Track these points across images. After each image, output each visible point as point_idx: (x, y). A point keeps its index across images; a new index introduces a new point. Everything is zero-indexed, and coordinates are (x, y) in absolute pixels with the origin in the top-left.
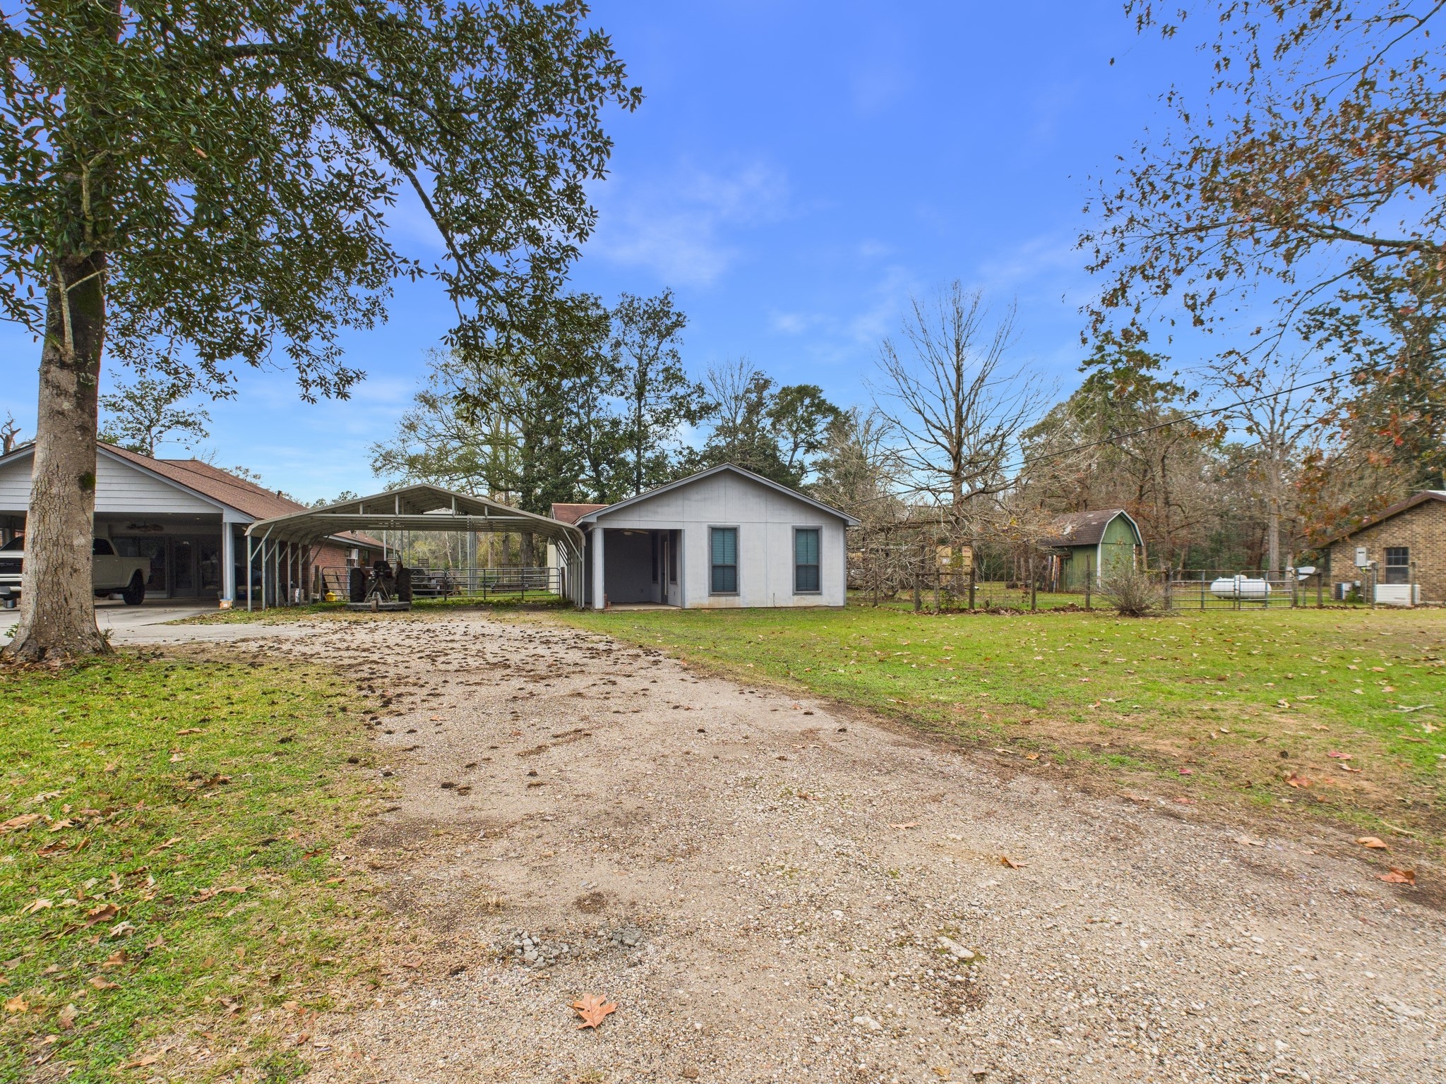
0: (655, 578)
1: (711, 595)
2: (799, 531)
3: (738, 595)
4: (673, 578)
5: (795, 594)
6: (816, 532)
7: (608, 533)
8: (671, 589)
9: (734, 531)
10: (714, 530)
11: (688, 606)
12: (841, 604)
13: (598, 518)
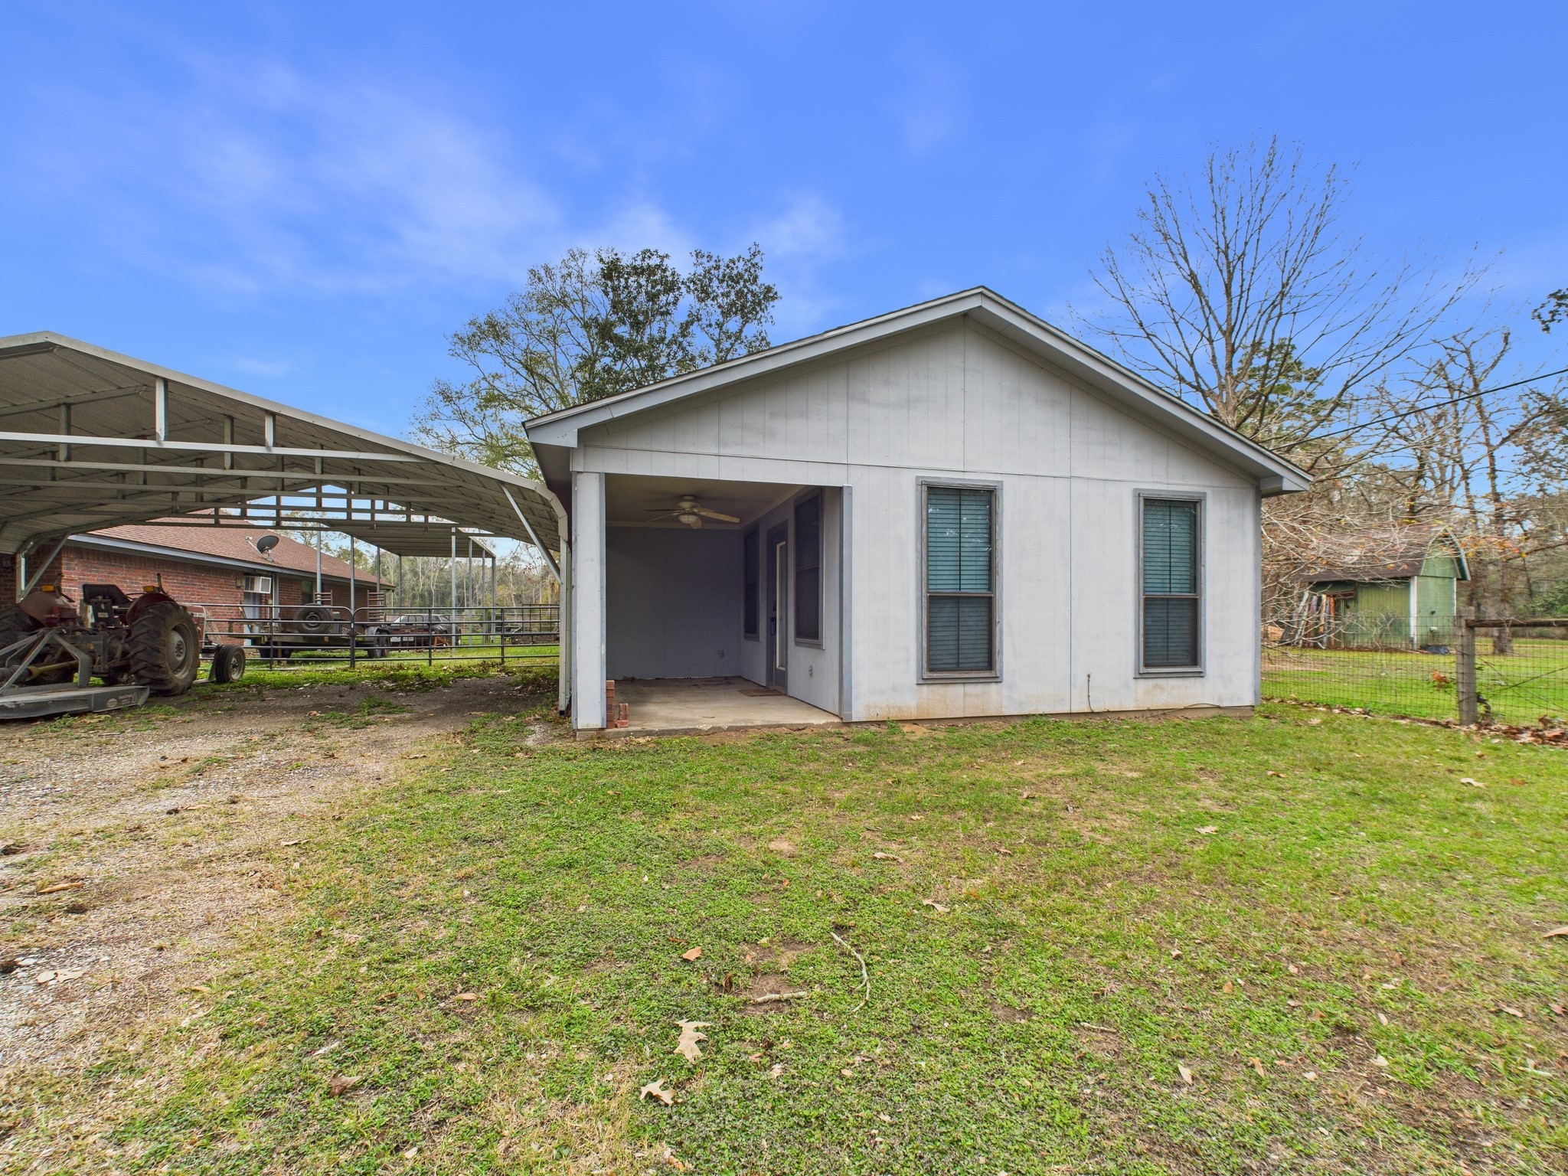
0: (751, 629)
1: (924, 682)
2: (1152, 505)
3: (997, 680)
4: (809, 631)
5: (1140, 676)
6: (1189, 509)
7: (613, 485)
8: (798, 658)
9: (986, 497)
10: (935, 492)
11: (858, 713)
12: (1247, 699)
13: (583, 433)
